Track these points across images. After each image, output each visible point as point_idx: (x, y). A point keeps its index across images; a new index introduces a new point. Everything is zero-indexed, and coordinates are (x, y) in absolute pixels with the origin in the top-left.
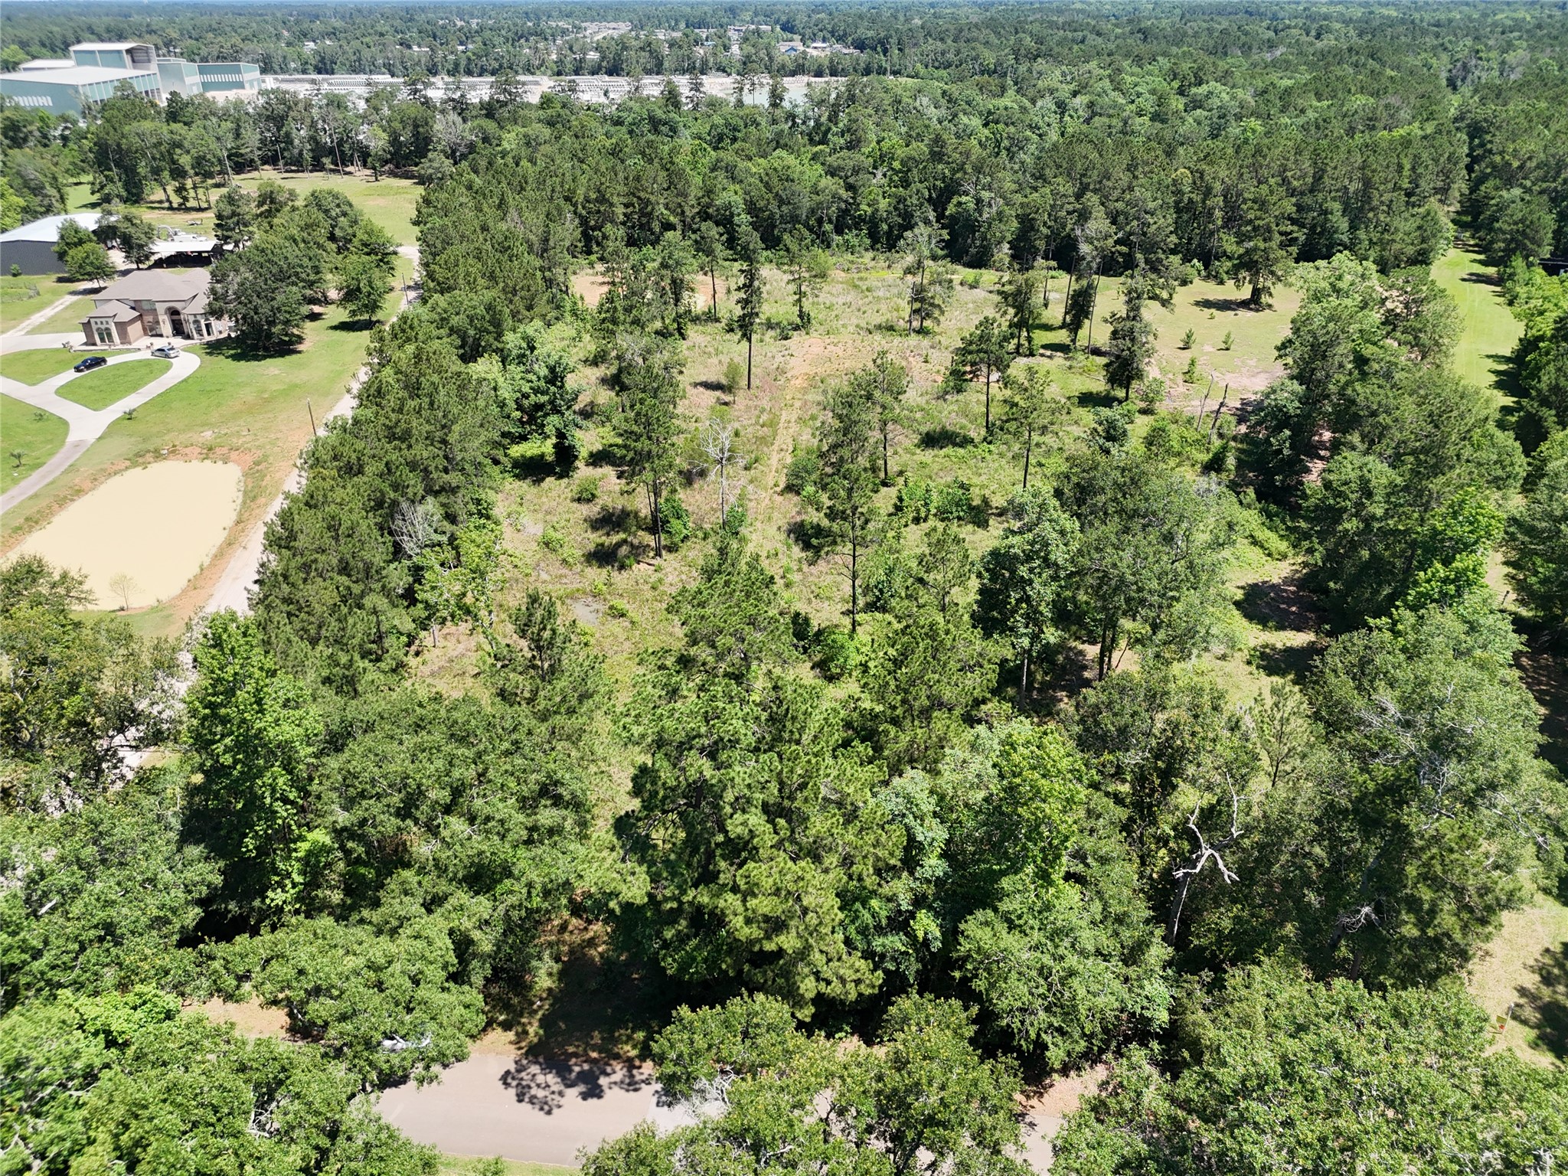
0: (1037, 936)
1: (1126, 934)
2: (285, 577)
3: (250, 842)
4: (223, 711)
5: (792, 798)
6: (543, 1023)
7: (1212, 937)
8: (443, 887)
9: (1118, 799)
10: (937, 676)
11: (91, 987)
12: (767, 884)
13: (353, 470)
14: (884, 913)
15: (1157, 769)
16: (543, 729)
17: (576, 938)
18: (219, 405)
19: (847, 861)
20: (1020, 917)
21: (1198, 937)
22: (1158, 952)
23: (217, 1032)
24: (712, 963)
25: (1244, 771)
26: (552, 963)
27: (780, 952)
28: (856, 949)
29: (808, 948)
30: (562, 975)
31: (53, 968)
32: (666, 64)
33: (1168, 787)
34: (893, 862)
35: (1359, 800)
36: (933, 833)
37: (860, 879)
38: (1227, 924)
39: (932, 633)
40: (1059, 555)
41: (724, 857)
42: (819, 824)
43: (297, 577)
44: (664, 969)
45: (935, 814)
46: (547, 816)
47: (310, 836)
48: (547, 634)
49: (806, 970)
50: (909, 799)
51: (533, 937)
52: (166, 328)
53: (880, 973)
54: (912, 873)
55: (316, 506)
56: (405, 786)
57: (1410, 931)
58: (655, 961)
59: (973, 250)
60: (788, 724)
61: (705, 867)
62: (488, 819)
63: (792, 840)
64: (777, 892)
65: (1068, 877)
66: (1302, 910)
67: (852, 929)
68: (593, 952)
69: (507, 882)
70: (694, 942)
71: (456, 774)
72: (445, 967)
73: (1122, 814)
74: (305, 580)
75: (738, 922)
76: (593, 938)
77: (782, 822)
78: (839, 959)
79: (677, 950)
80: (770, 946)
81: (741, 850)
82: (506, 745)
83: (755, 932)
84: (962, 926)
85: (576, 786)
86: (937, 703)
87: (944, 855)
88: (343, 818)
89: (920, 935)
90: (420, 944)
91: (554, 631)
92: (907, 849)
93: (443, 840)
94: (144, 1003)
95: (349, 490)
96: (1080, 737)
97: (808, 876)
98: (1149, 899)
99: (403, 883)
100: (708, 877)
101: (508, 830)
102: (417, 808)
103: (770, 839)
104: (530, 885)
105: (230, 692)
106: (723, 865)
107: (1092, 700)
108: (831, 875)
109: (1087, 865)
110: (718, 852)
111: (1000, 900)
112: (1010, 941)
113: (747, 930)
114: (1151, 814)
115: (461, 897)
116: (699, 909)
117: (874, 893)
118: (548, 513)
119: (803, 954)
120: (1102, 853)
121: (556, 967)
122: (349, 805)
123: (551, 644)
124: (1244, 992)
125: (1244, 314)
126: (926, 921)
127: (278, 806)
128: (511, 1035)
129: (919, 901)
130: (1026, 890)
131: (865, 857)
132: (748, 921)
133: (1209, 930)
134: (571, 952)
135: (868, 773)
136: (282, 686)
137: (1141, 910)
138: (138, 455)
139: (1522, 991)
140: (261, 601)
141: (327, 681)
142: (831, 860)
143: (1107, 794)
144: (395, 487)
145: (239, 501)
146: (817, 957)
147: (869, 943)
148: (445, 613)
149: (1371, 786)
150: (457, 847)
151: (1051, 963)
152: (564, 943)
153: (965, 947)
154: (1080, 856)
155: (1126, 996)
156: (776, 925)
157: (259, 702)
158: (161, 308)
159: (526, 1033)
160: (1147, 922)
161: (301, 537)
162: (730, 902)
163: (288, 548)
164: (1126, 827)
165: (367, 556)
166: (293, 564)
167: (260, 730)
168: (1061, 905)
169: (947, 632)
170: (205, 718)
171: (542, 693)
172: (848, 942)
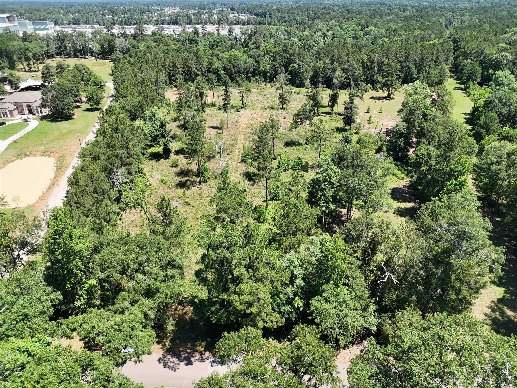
0: (335, 304)
1: (362, 302)
2: (75, 195)
3: (68, 285)
4: (58, 241)
5: (254, 262)
6: (171, 341)
7: (390, 302)
8: (137, 297)
9: (358, 259)
10: (298, 221)
11: (21, 336)
12: (247, 291)
13: (96, 158)
14: (284, 299)
15: (370, 248)
16: (167, 243)
17: (180, 312)
18: (46, 137)
19: (272, 282)
20: (329, 298)
21: (385, 302)
22: (373, 307)
23: (66, 349)
24: (228, 318)
25: (397, 248)
26: (173, 321)
27: (251, 313)
28: (275, 311)
29: (261, 311)
30: (176, 325)
31: (7, 330)
32: (193, 21)
33: (374, 254)
34: (287, 282)
35: (436, 255)
36: (299, 272)
37: (276, 288)
38: (394, 297)
39: (296, 207)
40: (334, 180)
41: (231, 283)
42: (263, 271)
43: (79, 195)
44: (212, 321)
45: (300, 266)
46: (170, 272)
47: (89, 282)
48: (168, 211)
49: (260, 319)
50: (291, 261)
51: (166, 312)
52: (26, 112)
53: (284, 318)
54: (293, 285)
55: (84, 171)
56: (123, 263)
57: (453, 297)
58: (208, 318)
59: (298, 82)
60: (252, 238)
61: (225, 286)
62: (151, 274)
63: (254, 276)
64: (250, 293)
65: (343, 284)
66: (418, 292)
67: (274, 305)
68: (186, 317)
69: (158, 295)
70: (221, 311)
71: (140, 259)
72: (142, 323)
73: (360, 263)
74: (82, 196)
75: (237, 304)
76: (186, 312)
77: (250, 270)
78: (271, 315)
79: (216, 314)
80: (248, 312)
81: (237, 280)
82: (156, 249)
83: (243, 307)
84: (311, 302)
85: (179, 261)
86: (298, 229)
87: (303, 279)
88: (102, 275)
89: (296, 305)
90: (132, 316)
91: (170, 210)
92: (291, 278)
93: (136, 281)
94: (40, 340)
95: (96, 165)
96: (345, 239)
97: (260, 288)
98: (369, 290)
99: (123, 296)
100: (226, 290)
101: (158, 277)
102: (127, 271)
103: (247, 276)
104: (166, 295)
105: (61, 234)
106: (231, 285)
107: (348, 226)
108: (267, 287)
109: (349, 280)
110: (229, 281)
111: (322, 293)
112: (326, 306)
113: (241, 307)
114: (368, 263)
115: (143, 300)
116: (223, 300)
117: (281, 292)
118: (162, 171)
119: (259, 314)
120: (354, 276)
121: (174, 322)
122: (103, 271)
123: (169, 214)
124: (402, 319)
125: (386, 101)
126: (298, 301)
127: (78, 272)
128: (160, 346)
129: (295, 295)
130: (331, 289)
131: (278, 281)
132: (241, 304)
133: (389, 300)
134: (179, 317)
135: (277, 253)
136: (78, 231)
137: (367, 294)
138: (19, 155)
139: (486, 315)
140: (67, 203)
141: (93, 229)
142: (267, 282)
143: (354, 257)
144: (111, 164)
145: (55, 170)
146: (263, 315)
147: (280, 309)
148: (131, 205)
149: (440, 251)
150: (141, 283)
151: (340, 312)
152: (176, 314)
153: (312, 308)
154: (347, 277)
155: (363, 322)
156: (250, 305)
157: (71, 237)
158: (24, 105)
159: (165, 345)
160: (369, 298)
161: (80, 181)
162: (234, 297)
163: (76, 185)
164: (360, 268)
165: (104, 187)
166: (78, 190)
167: (71, 247)
168: (342, 293)
169: (301, 206)
170: (52, 243)
171: (167, 231)
172: (273, 309)
